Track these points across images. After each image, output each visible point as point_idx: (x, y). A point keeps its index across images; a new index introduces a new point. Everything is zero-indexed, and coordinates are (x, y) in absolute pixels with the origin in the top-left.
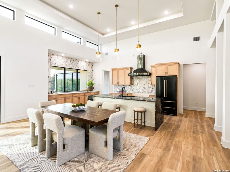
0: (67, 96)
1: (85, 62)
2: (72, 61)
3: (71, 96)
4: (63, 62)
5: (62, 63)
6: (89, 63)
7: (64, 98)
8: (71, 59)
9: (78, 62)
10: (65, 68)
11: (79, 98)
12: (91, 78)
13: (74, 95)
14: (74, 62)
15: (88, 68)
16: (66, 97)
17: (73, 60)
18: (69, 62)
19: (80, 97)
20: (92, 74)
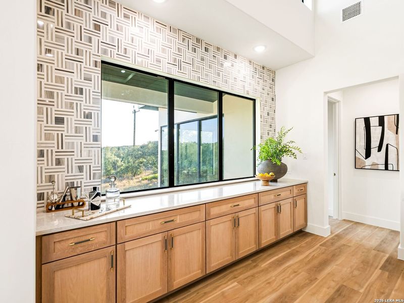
0: (178, 220)
1: (247, 64)
2: (200, 51)
3: (199, 215)
4: (164, 51)
5: (157, 50)
6: (263, 68)
7: (159, 237)
8: (198, 40)
9: (225, 57)
10: (171, 81)
11: (236, 223)
12: (268, 128)
13: (215, 211)
14: (208, 57)
15: (259, 88)
16: (169, 226)
17: (206, 50)
18: (188, 55)
19: (240, 214)
20: (271, 113)
